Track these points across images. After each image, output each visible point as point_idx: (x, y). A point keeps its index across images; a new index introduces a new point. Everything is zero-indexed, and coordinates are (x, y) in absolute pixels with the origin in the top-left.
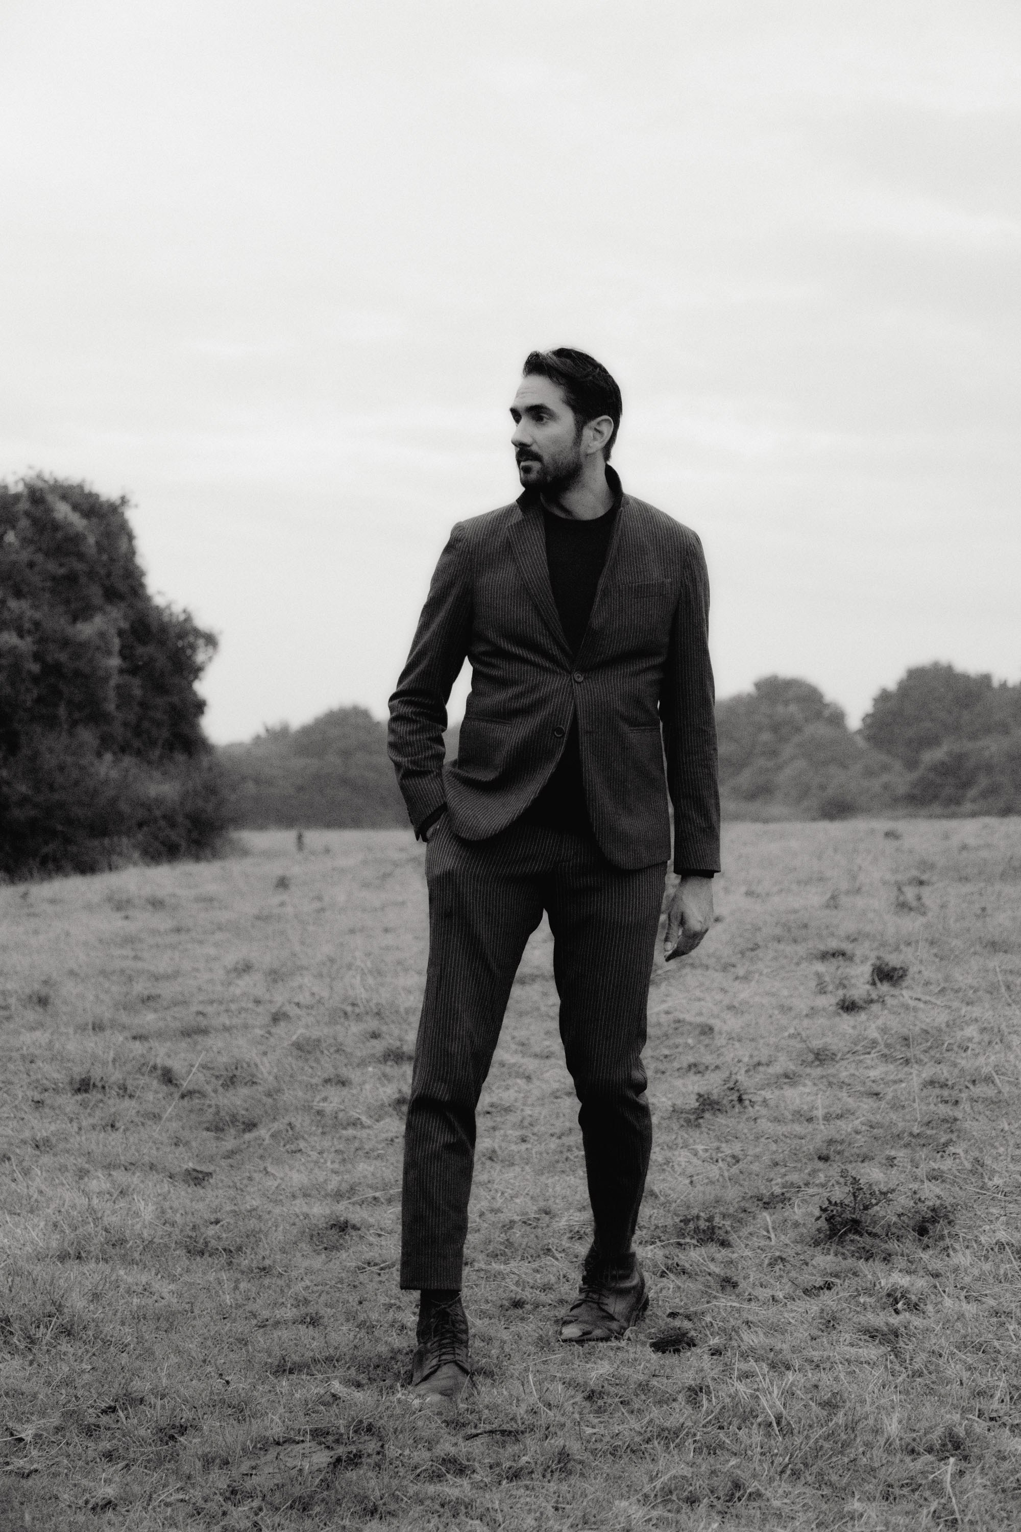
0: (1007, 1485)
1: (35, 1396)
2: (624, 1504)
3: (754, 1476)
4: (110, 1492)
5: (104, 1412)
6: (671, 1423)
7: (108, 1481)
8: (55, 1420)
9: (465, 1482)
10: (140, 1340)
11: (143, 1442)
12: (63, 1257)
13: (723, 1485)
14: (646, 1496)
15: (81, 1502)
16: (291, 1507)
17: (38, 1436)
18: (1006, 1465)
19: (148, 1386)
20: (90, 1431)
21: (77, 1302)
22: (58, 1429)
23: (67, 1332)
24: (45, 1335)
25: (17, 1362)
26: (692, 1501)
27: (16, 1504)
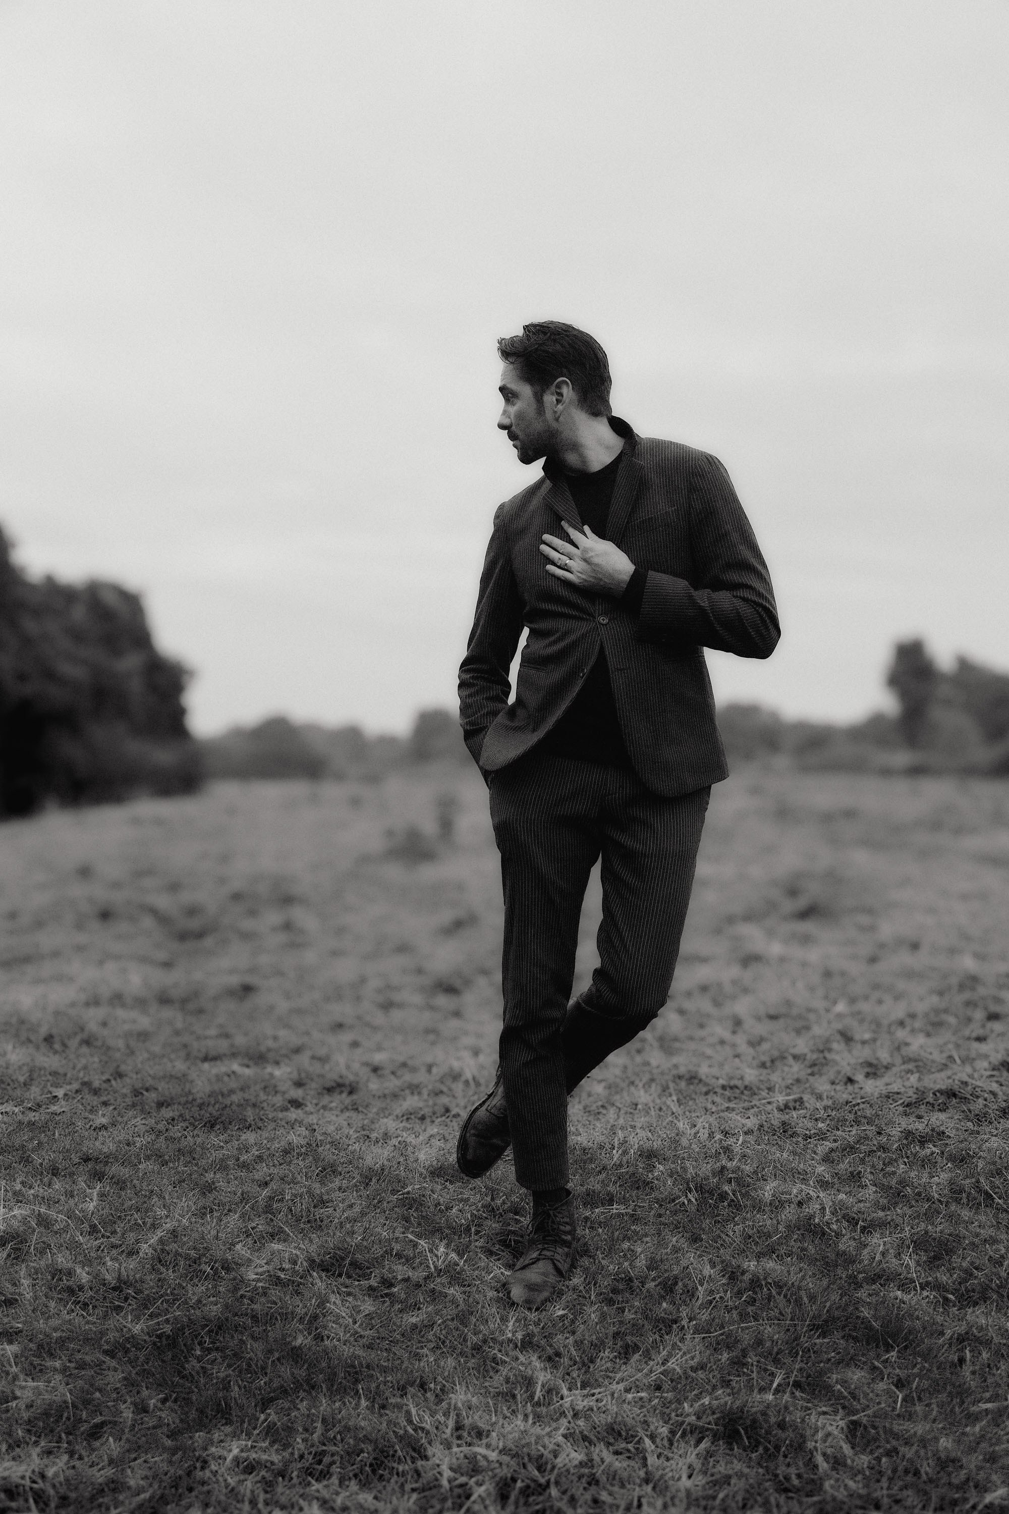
0: (592, 1108)
1: (65, 1075)
2: (385, 1120)
3: (457, 1105)
4: (104, 1121)
5: (105, 1082)
6: (415, 1081)
7: (104, 1115)
8: (76, 1086)
9: (299, 1111)
10: (128, 1046)
11: (124, 1096)
12: (87, 1004)
13: (440, 1110)
14: (397, 1116)
15: (88, 1126)
16: (204, 1126)
17: (66, 1095)
18: (591, 1099)
19: (130, 1068)
20: (96, 1092)
21: (93, 1027)
22: (77, 1091)
23: (87, 1042)
24: (73, 1043)
25: (57, 1057)
26: (423, 1118)
27: (51, 1128)
